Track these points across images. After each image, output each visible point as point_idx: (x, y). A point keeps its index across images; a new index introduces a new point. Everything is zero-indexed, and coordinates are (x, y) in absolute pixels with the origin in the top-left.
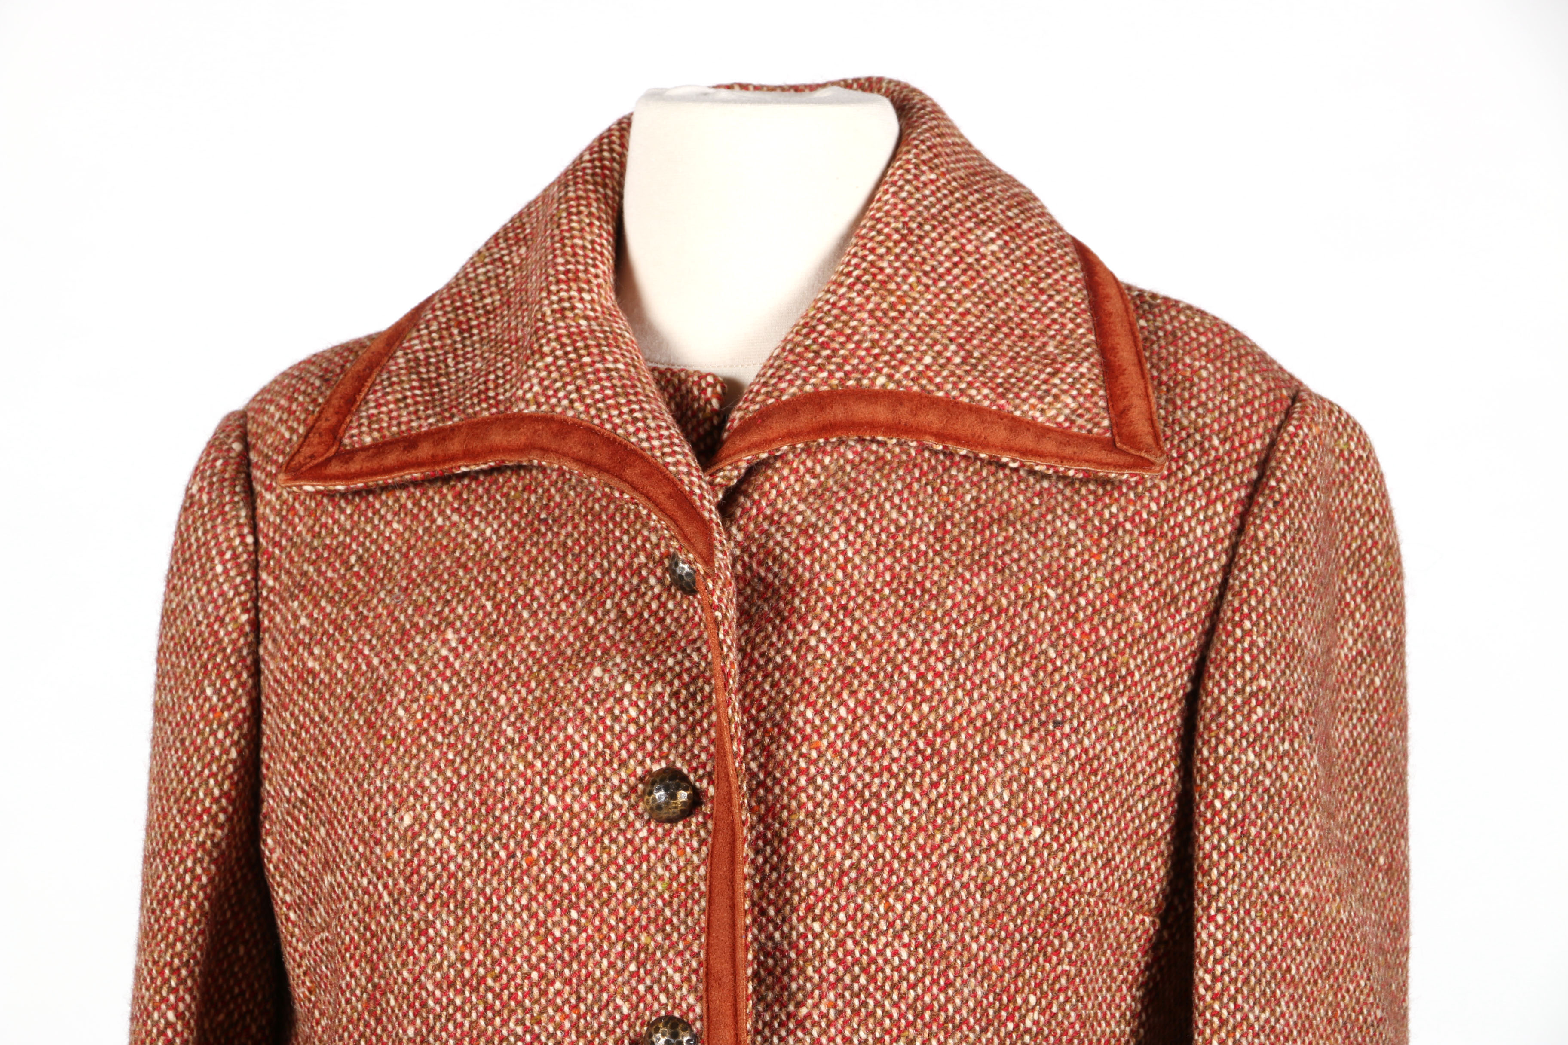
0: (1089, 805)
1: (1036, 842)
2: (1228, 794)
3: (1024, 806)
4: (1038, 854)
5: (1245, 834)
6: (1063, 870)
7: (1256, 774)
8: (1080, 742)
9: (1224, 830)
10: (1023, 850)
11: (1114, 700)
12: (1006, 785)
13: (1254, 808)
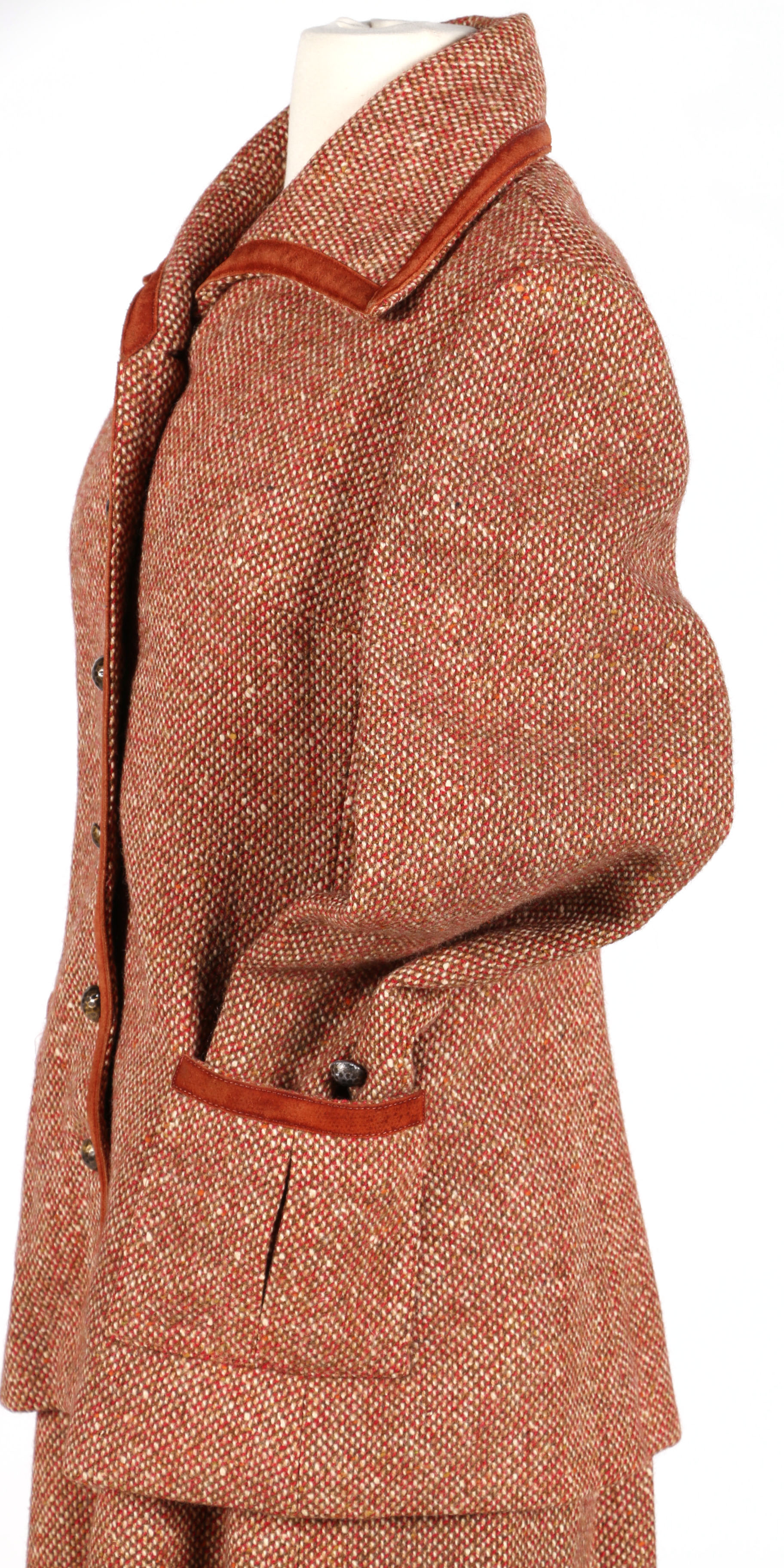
0: (286, 548)
1: (238, 569)
2: (383, 546)
3: (234, 542)
4: (240, 577)
5: (396, 574)
6: (260, 591)
7: (401, 533)
8: (283, 503)
9: (379, 570)
10: (231, 573)
11: (315, 477)
12: (228, 527)
13: (403, 555)
